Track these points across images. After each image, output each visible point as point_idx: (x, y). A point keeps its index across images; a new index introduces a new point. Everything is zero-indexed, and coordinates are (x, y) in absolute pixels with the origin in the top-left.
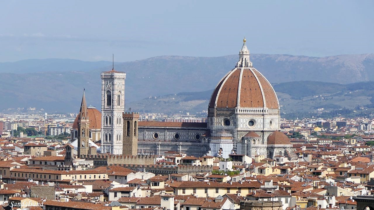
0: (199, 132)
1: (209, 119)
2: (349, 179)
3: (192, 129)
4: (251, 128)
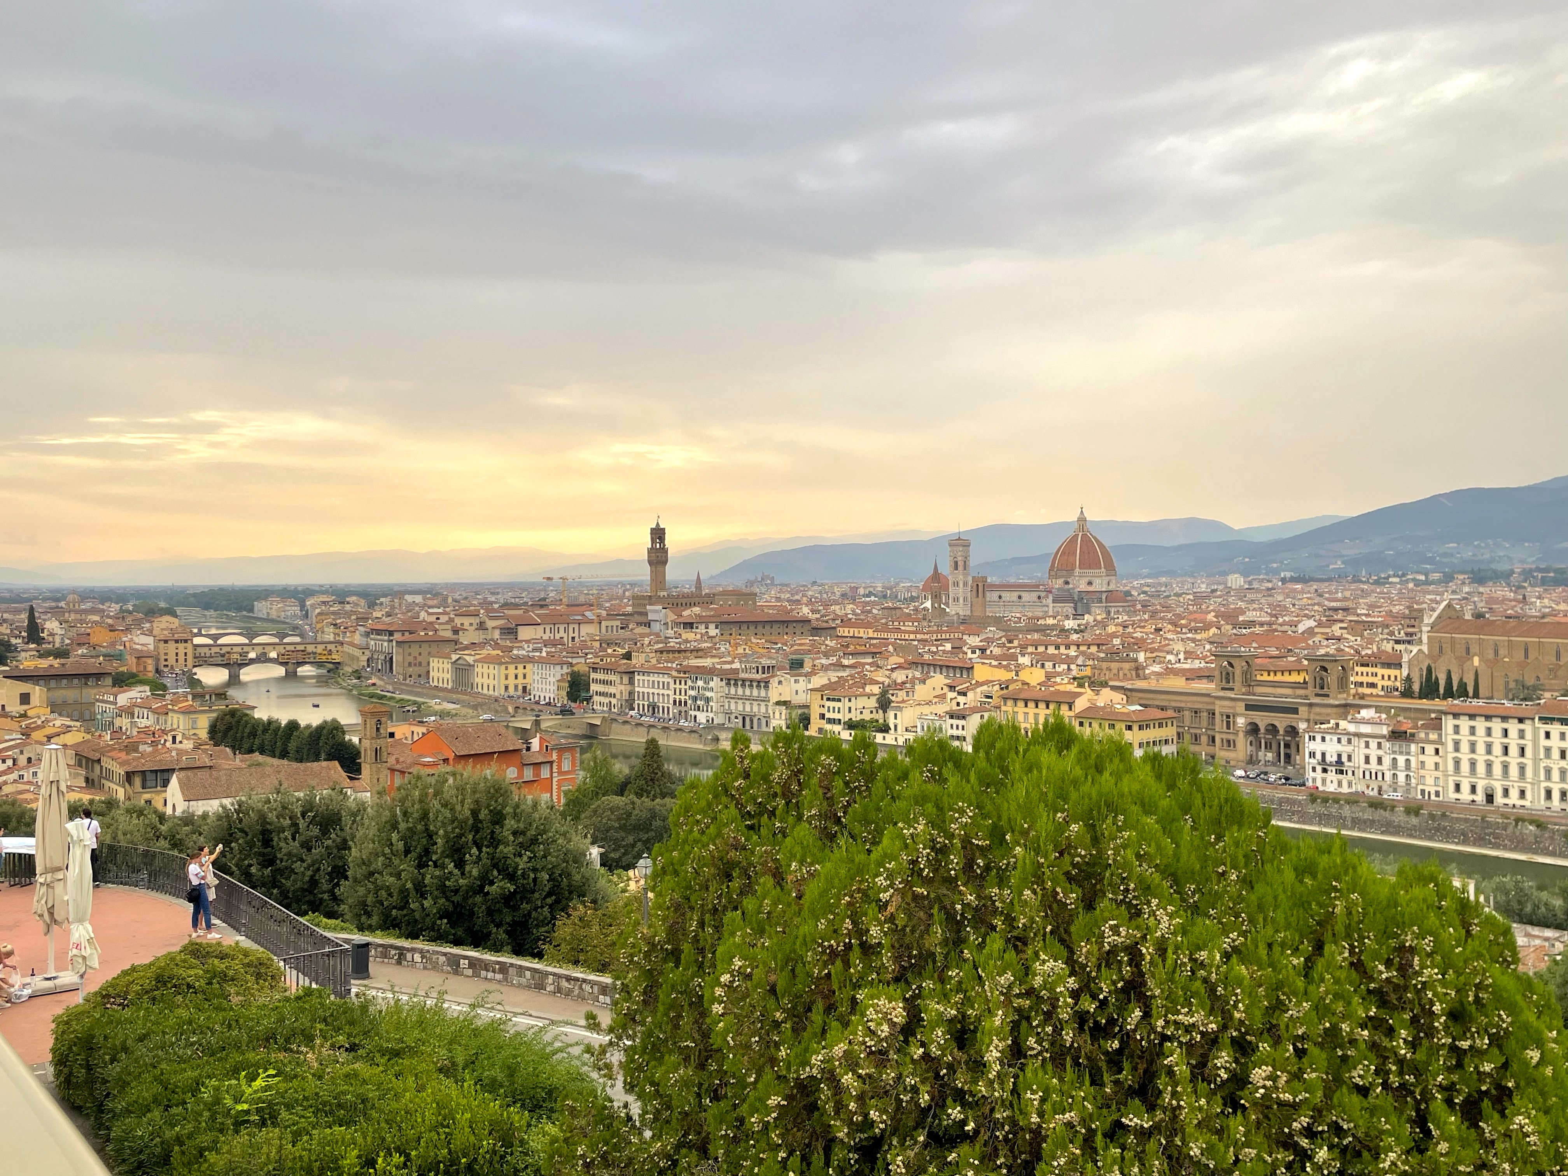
0: (1039, 593)
1: (1050, 580)
2: (1190, 635)
3: (1034, 591)
4: (1091, 589)
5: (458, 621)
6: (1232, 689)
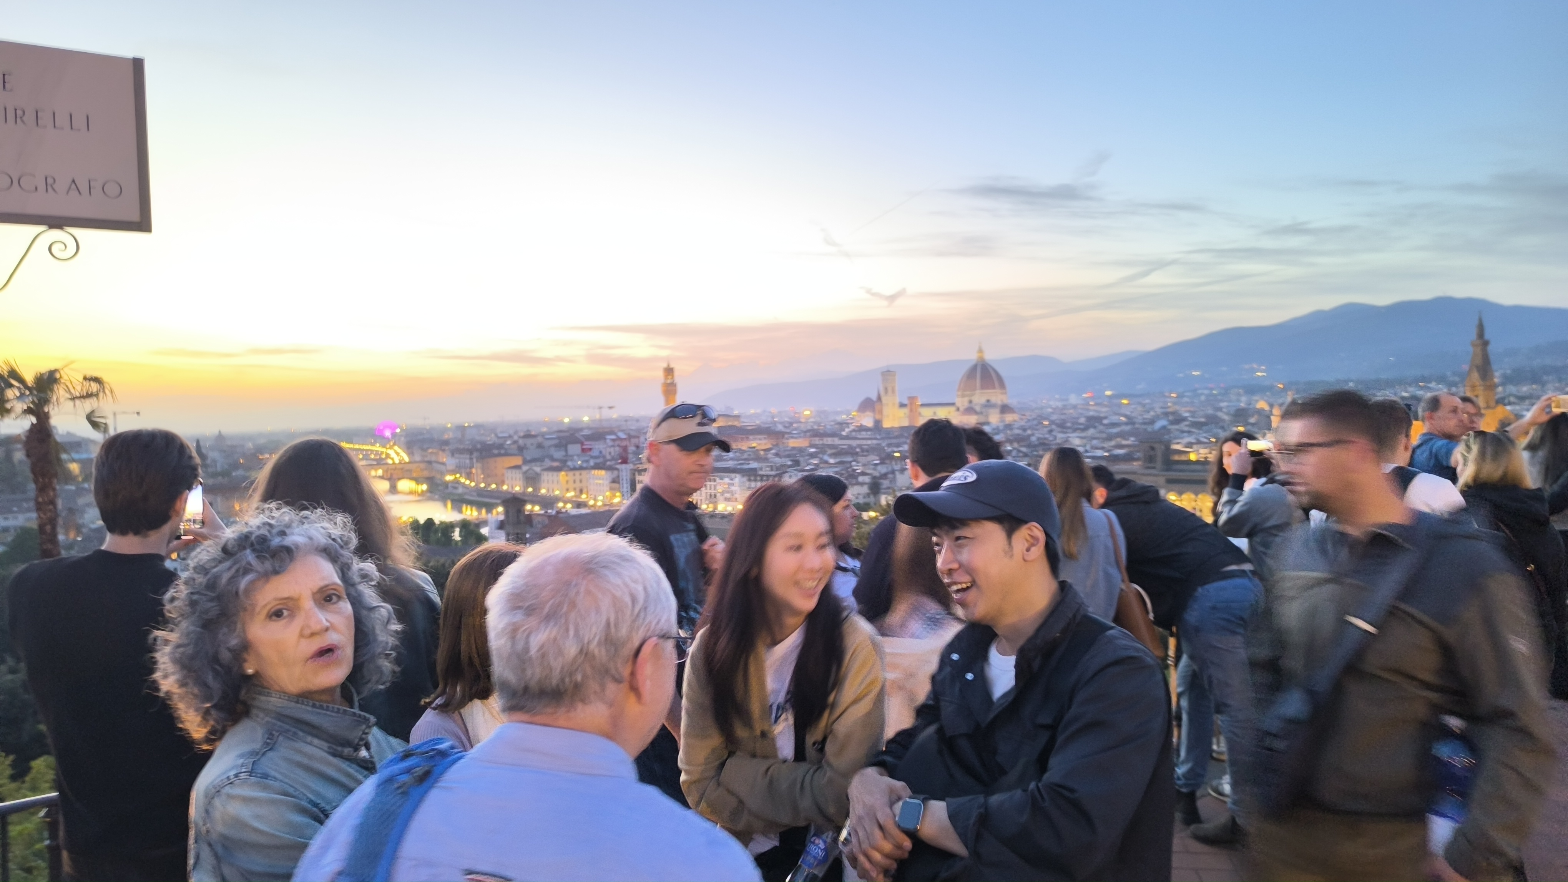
0: (950, 409)
3: (945, 407)
5: (521, 442)
6: (1154, 468)
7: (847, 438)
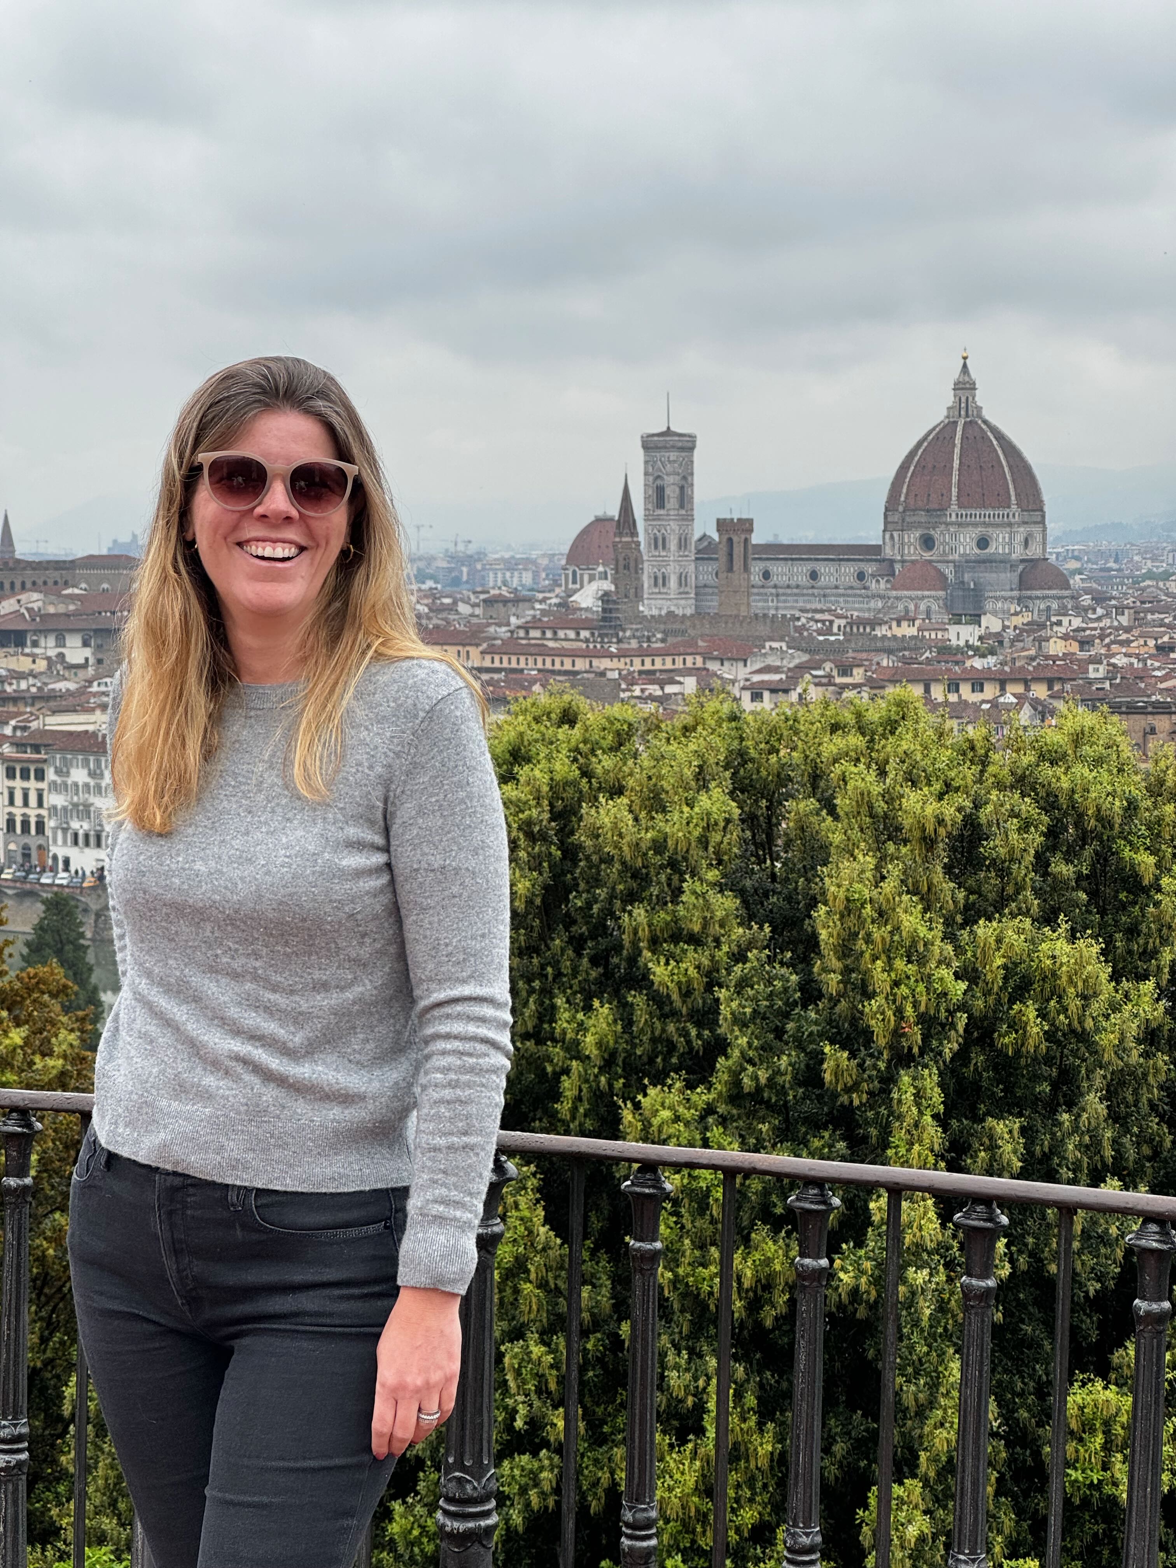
0: (862, 565)
1: (887, 536)
3: (848, 560)
7: (511, 647)
